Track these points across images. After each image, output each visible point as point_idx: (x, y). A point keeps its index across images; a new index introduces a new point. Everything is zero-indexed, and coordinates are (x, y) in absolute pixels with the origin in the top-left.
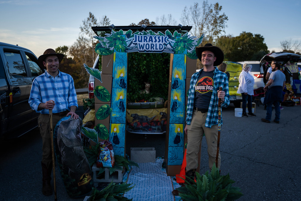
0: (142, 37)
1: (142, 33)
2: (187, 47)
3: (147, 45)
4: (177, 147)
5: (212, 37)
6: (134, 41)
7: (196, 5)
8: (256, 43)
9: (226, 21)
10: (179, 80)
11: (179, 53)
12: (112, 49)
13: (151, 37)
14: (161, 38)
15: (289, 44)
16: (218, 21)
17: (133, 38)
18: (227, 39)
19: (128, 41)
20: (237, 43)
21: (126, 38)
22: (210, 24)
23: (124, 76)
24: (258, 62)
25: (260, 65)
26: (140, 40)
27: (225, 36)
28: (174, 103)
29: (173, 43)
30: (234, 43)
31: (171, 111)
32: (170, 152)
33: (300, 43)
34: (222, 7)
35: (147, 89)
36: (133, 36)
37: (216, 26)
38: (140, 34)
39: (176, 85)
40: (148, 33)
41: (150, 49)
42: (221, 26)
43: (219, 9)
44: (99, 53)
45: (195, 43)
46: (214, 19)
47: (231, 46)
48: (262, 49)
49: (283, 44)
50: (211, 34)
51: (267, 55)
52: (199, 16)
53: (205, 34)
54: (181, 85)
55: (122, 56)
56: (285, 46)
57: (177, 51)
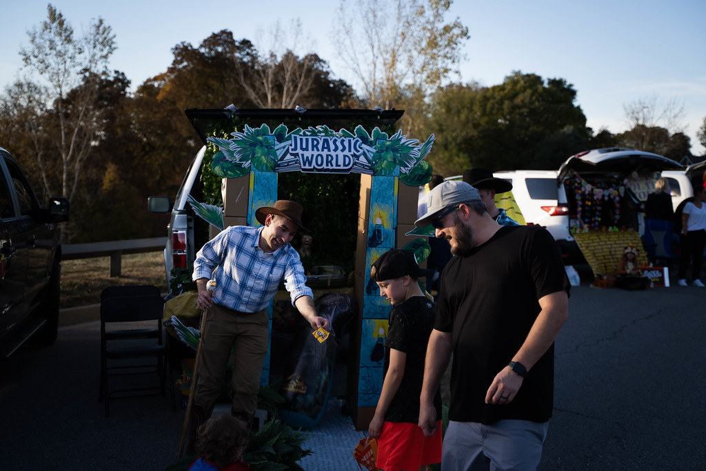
0: (307, 140)
1: (307, 133)
2: (399, 161)
3: (319, 158)
4: (376, 369)
5: (423, 89)
6: (292, 150)
8: (551, 105)
9: (464, 40)
10: (382, 229)
11: (383, 174)
12: (246, 164)
13: (326, 141)
14: (346, 144)
15: (649, 112)
16: (442, 42)
17: (289, 142)
18: (464, 93)
19: (280, 149)
20: (496, 106)
21: (276, 142)
22: (416, 49)
24: (552, 175)
25: (558, 181)
26: (304, 146)
27: (461, 83)
29: (372, 152)
30: (485, 105)
31: (365, 293)
32: (363, 378)
33: (682, 108)
35: (307, 246)
36: (289, 138)
37: (433, 57)
38: (305, 135)
39: (375, 238)
40: (320, 132)
41: (324, 166)
42: (449, 55)
43: (445, 5)
44: (221, 173)
45: (416, 152)
46: (428, 34)
47: (478, 113)
48: (570, 124)
49: (630, 112)
50: (418, 81)
51: (576, 156)
52: (385, 25)
53: (400, 81)
54: (386, 239)
55: (267, 179)
56: (636, 115)
57: (379, 169)
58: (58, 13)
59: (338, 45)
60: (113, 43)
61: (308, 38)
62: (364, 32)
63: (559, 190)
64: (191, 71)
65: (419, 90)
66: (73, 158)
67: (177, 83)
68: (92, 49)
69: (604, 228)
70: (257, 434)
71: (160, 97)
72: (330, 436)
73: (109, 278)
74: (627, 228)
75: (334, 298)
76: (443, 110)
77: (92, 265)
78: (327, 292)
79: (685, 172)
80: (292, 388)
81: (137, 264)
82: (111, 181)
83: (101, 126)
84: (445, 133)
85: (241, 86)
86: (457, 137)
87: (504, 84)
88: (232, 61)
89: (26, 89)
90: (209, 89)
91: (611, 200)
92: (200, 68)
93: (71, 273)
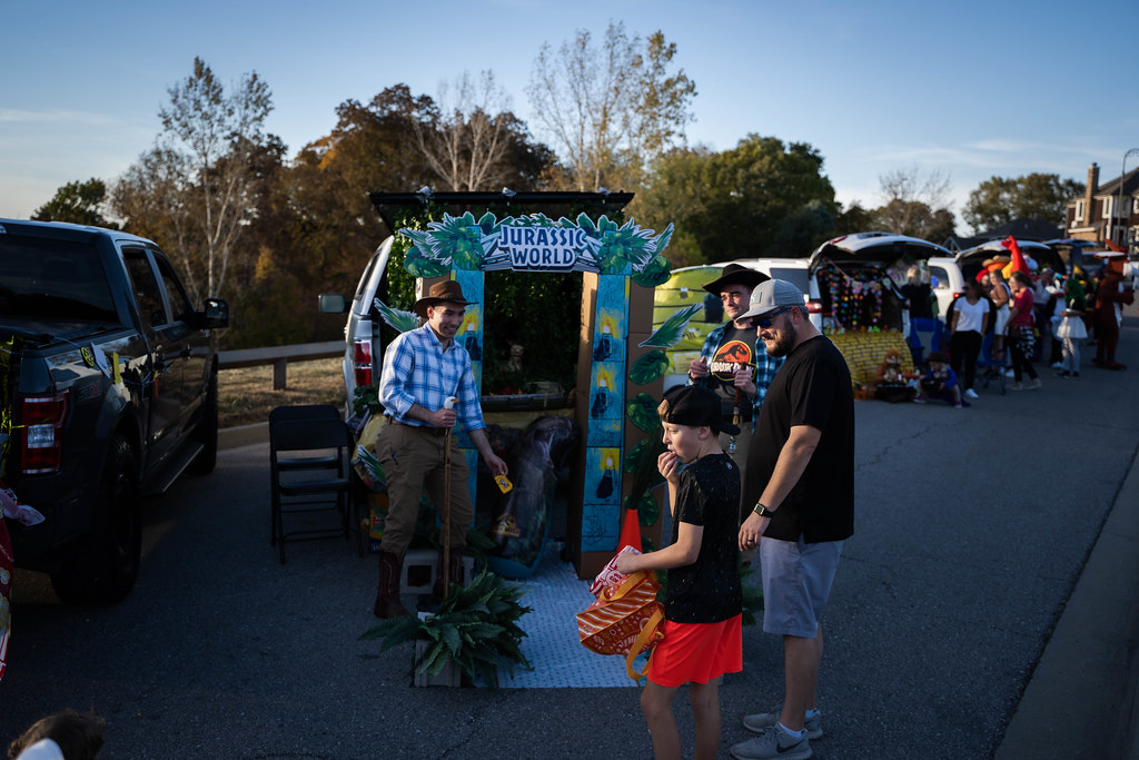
0: (520, 231)
1: (520, 223)
2: (631, 256)
3: (535, 253)
4: (603, 507)
5: (641, 156)
6: (502, 243)
7: (581, 37)
8: (794, 176)
9: (689, 97)
10: (610, 339)
11: (611, 272)
12: (446, 262)
13: (542, 232)
14: (567, 236)
15: (909, 185)
16: (664, 99)
17: (498, 234)
18: (690, 159)
19: (487, 242)
20: (728, 175)
21: (482, 234)
22: (632, 107)
23: (476, 330)
24: (802, 264)
25: (809, 272)
26: (516, 239)
27: (686, 148)
28: (598, 396)
29: (598, 246)
30: (716, 175)
31: (590, 417)
32: (588, 518)
33: (948, 181)
34: (677, 48)
35: (516, 358)
36: (498, 229)
37: (653, 117)
38: (517, 225)
39: (602, 350)
41: (541, 263)
42: (671, 115)
43: (666, 55)
44: (416, 272)
45: (652, 246)
46: (647, 90)
47: (708, 185)
48: (816, 198)
49: (886, 184)
50: (635, 145)
51: (831, 242)
52: (595, 79)
53: (613, 147)
54: (615, 351)
55: (472, 279)
56: (894, 188)
57: (607, 266)
58: (205, 67)
59: (537, 102)
60: (269, 102)
61: (501, 94)
62: (569, 86)
63: (811, 283)
64: (359, 134)
65: (636, 157)
66: (220, 241)
67: (343, 149)
68: (243, 111)
69: (863, 328)
70: (465, 590)
71: (322, 166)
72: (549, 587)
73: (272, 391)
74: (889, 328)
75: (552, 422)
76: (665, 181)
77: (251, 375)
78: (543, 414)
79: (954, 260)
80: (502, 531)
81: (304, 373)
82: (265, 269)
83: (253, 201)
84: (667, 209)
85: (421, 152)
86: (682, 213)
87: (738, 149)
88: (409, 121)
89: (165, 158)
90: (382, 155)
91: (871, 295)
92: (369, 130)
93: (228, 385)
